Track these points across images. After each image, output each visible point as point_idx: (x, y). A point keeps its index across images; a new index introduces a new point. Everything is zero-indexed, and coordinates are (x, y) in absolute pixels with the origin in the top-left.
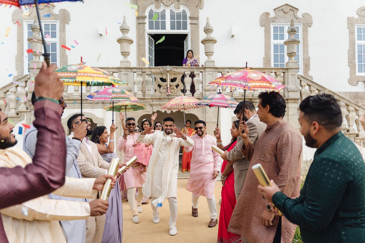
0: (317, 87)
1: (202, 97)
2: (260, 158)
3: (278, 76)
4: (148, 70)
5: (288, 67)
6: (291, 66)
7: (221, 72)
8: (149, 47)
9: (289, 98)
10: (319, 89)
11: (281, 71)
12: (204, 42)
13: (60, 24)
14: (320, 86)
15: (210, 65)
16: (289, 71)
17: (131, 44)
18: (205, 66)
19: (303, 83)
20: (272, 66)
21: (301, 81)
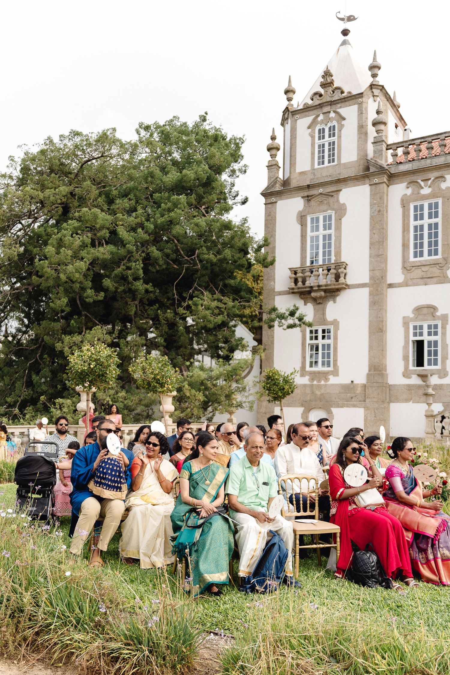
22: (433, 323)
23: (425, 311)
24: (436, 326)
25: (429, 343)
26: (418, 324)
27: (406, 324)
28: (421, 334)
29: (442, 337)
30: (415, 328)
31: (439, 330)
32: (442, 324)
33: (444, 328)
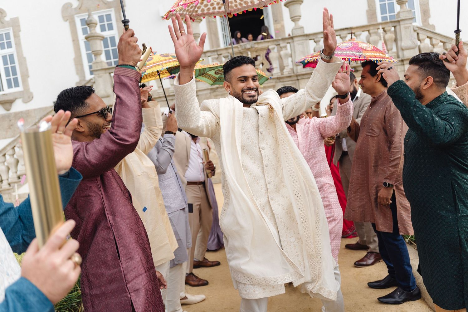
0: (440, 39)
1: (293, 74)
2: (368, 134)
3: (387, 32)
4: (225, 51)
5: (399, 19)
6: (402, 17)
7: (314, 39)
8: (222, 22)
9: (405, 58)
10: (444, 40)
11: (391, 24)
12: (288, 5)
13: (116, 12)
14: (444, 36)
15: (299, 33)
16: (401, 23)
17: (200, 22)
18: (292, 34)
19: (421, 37)
20: (380, 20)
21: (418, 34)
24: (8, 36)
29: (17, 49)
31: (12, 40)
32: (14, 32)
33: (17, 36)
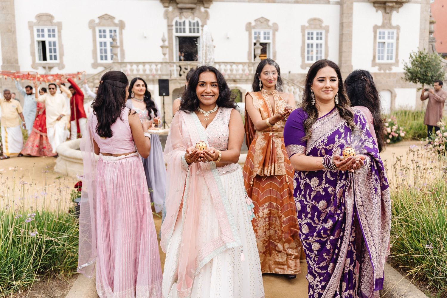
13: (119, 29)
22: (51, 28)
23: (44, 18)
24: (54, 31)
25: (50, 43)
26: (40, 28)
27: (31, 27)
28: (43, 36)
29: (58, 39)
30: (38, 30)
31: (56, 33)
32: (58, 29)
33: (59, 32)
